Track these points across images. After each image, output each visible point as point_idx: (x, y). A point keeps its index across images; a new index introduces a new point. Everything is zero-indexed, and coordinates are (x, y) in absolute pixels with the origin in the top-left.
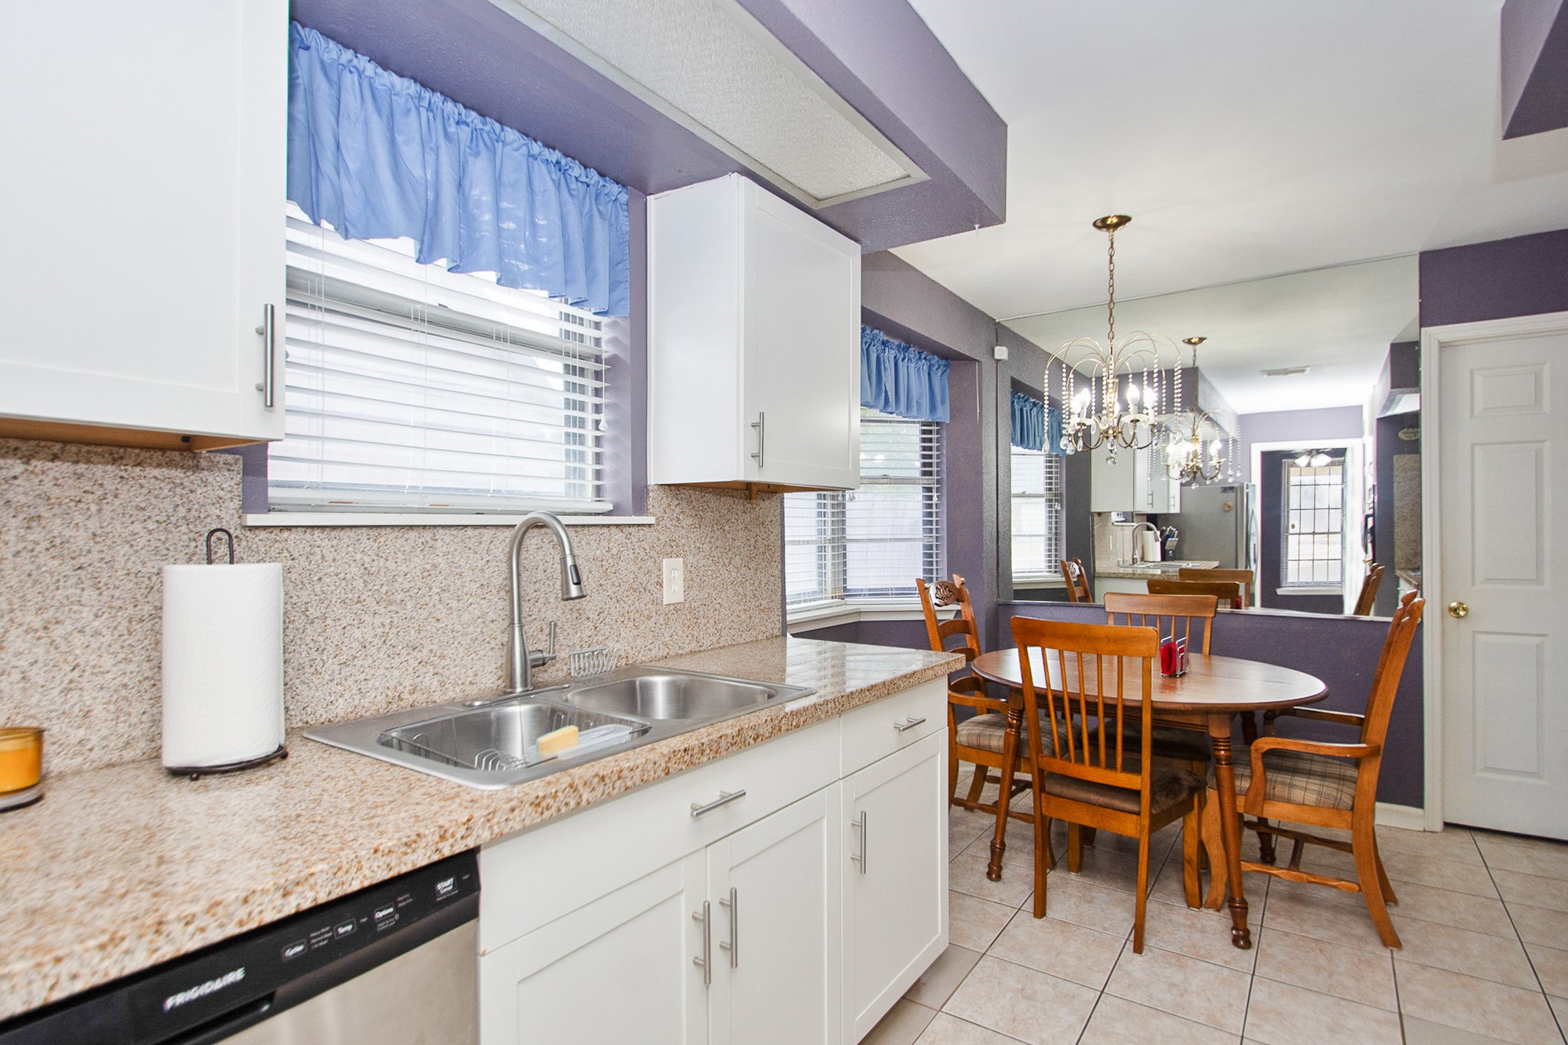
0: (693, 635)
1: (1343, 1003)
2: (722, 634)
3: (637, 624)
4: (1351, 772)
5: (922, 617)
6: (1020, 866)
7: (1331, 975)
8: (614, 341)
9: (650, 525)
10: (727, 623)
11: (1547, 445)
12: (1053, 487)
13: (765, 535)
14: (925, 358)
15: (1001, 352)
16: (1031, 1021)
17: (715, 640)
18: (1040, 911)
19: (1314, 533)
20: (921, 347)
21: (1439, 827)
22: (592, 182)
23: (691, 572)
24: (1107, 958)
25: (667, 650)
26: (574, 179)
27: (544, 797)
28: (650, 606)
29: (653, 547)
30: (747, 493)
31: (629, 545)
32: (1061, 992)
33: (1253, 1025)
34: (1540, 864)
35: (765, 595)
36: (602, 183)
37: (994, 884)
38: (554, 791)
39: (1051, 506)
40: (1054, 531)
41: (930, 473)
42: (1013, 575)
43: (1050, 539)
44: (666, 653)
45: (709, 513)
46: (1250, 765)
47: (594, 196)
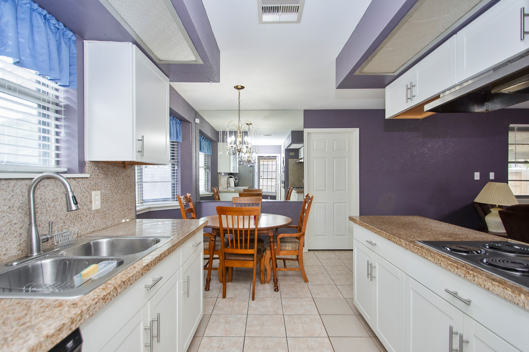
0: (104, 222)
1: (301, 299)
2: (115, 220)
3: (82, 219)
4: (297, 240)
5: (179, 208)
6: (215, 284)
7: (297, 293)
8: (66, 98)
9: (87, 178)
10: (117, 216)
11: (327, 158)
12: (207, 164)
13: (130, 181)
14: (175, 120)
15: (197, 121)
16: (231, 330)
17: (112, 222)
18: (224, 296)
19: (267, 178)
20: (173, 116)
21: (307, 251)
22: (61, 28)
23: (103, 196)
24: (246, 304)
25: (94, 229)
26: (52, 25)
27: (106, 295)
28: (87, 211)
29: (88, 187)
30: (123, 165)
31: (78, 186)
32: (237, 318)
33: (285, 311)
34: (327, 256)
35: (130, 204)
36: (65, 30)
37: (208, 292)
38: (109, 291)
39: (206, 170)
40: (207, 178)
41: (174, 159)
42: (200, 192)
43: (206, 181)
44: (94, 230)
45: (110, 173)
46: (277, 242)
47: (61, 34)
